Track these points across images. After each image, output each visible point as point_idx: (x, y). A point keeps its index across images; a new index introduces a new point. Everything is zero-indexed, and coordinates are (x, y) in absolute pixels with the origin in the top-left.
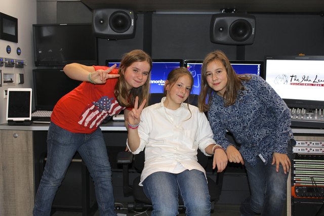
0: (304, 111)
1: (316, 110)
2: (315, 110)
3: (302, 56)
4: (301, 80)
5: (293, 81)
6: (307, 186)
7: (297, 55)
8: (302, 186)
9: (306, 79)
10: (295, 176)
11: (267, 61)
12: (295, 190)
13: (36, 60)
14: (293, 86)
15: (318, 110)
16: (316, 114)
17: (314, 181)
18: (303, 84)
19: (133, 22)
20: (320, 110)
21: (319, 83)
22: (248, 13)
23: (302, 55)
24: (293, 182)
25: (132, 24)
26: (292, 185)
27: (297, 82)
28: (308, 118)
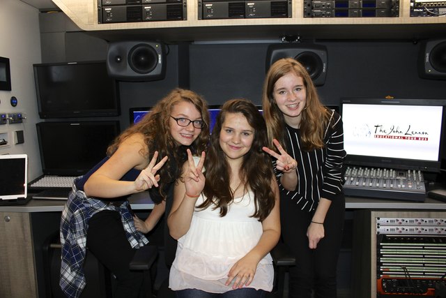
0: (393, 174)
1: (409, 171)
2: (407, 170)
3: (390, 100)
4: (388, 131)
5: (378, 133)
6: (398, 279)
7: (383, 97)
8: (391, 279)
9: (395, 130)
10: (382, 266)
11: (344, 105)
12: (382, 284)
13: (41, 111)
14: (378, 138)
15: (412, 171)
16: (410, 179)
17: (407, 271)
18: (391, 137)
19: (160, 59)
20: (414, 172)
21: (413, 136)
22: (318, 40)
23: (390, 97)
24: (379, 272)
25: (160, 62)
26: (378, 277)
27: (384, 134)
28: (399, 186)
